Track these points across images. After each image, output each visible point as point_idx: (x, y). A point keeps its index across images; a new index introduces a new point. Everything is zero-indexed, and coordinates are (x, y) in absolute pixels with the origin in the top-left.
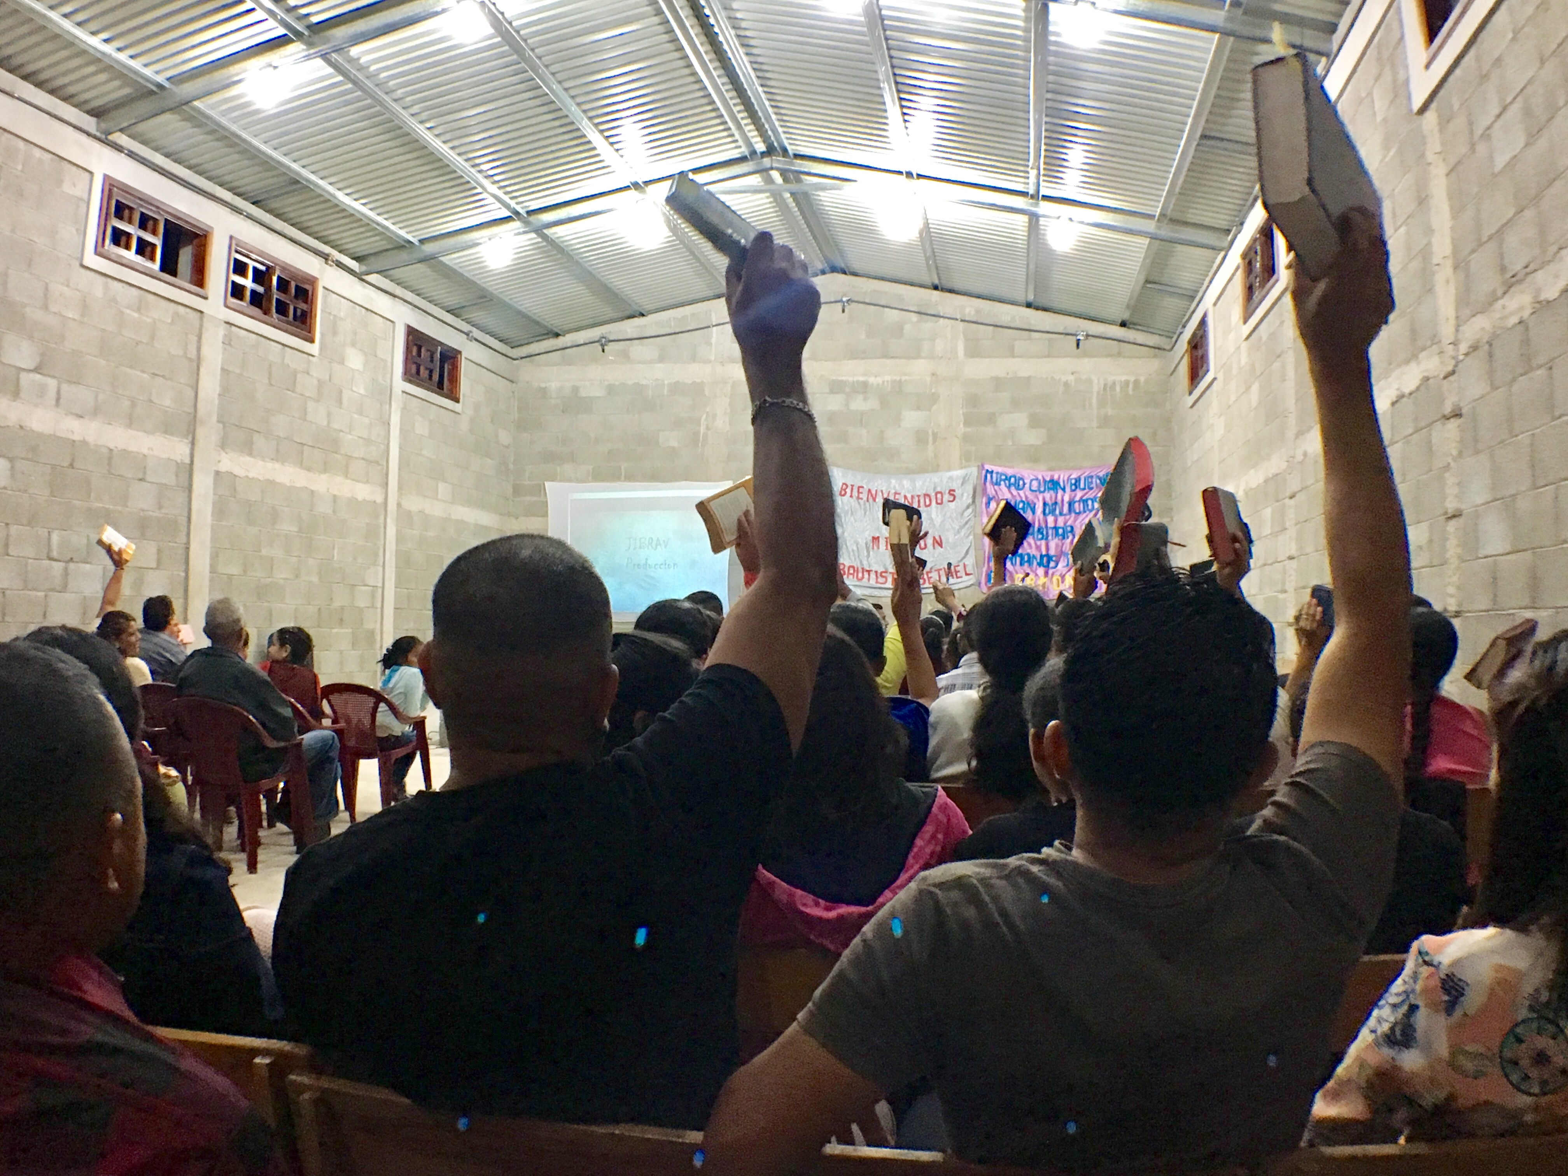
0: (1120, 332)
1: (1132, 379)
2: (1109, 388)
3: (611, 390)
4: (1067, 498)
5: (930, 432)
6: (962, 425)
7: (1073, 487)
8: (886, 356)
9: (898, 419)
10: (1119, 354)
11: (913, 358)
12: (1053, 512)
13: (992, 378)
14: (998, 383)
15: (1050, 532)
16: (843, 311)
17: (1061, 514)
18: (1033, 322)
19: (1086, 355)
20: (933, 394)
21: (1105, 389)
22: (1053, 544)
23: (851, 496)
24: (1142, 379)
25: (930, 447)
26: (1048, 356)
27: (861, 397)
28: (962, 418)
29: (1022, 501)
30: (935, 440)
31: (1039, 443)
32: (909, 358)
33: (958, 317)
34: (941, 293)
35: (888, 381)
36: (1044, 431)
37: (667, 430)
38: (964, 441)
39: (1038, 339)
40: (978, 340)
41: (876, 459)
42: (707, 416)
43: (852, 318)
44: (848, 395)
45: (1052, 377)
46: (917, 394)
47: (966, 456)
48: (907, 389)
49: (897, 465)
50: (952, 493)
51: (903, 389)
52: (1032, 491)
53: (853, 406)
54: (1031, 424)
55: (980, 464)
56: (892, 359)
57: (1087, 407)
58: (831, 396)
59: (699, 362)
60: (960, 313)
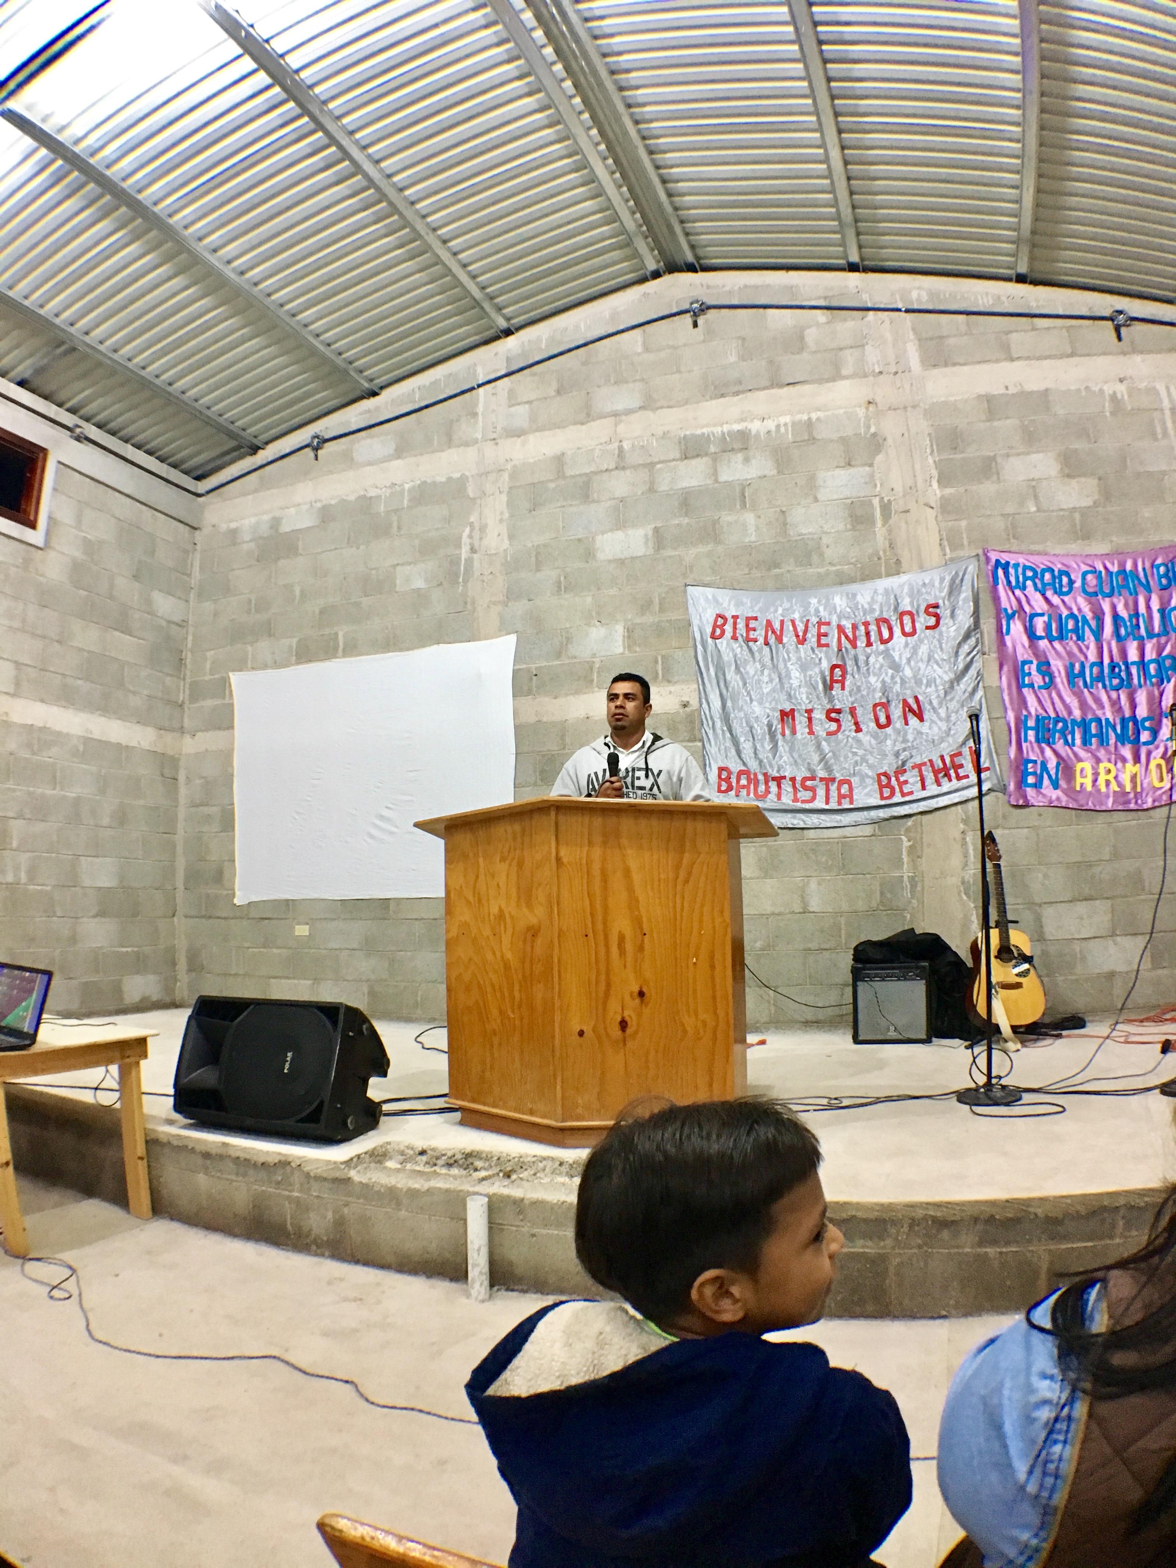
3: (326, 515)
4: (1155, 605)
5: (876, 502)
6: (935, 485)
7: (1164, 581)
8: (776, 383)
9: (811, 486)
11: (828, 380)
12: (1134, 633)
13: (980, 397)
14: (993, 405)
15: (1134, 670)
16: (695, 325)
17: (1151, 634)
18: (1034, 304)
19: (1134, 350)
20: (874, 435)
22: (1141, 697)
23: (734, 638)
25: (879, 528)
26: (1072, 355)
27: (740, 457)
28: (935, 473)
29: (1072, 615)
30: (886, 516)
31: (1087, 502)
32: (821, 381)
33: (900, 306)
34: (863, 275)
35: (786, 425)
36: (1092, 482)
37: (409, 564)
38: (943, 513)
39: (1048, 329)
40: (942, 338)
41: (777, 566)
42: (472, 529)
43: (710, 333)
44: (715, 458)
45: (1087, 388)
46: (843, 440)
47: (951, 540)
48: (822, 433)
49: (819, 570)
50: (932, 609)
51: (815, 435)
52: (1091, 596)
53: (724, 477)
54: (1067, 471)
55: (980, 552)
56: (791, 388)
57: (1160, 436)
58: (682, 465)
59: (458, 446)
60: (901, 299)
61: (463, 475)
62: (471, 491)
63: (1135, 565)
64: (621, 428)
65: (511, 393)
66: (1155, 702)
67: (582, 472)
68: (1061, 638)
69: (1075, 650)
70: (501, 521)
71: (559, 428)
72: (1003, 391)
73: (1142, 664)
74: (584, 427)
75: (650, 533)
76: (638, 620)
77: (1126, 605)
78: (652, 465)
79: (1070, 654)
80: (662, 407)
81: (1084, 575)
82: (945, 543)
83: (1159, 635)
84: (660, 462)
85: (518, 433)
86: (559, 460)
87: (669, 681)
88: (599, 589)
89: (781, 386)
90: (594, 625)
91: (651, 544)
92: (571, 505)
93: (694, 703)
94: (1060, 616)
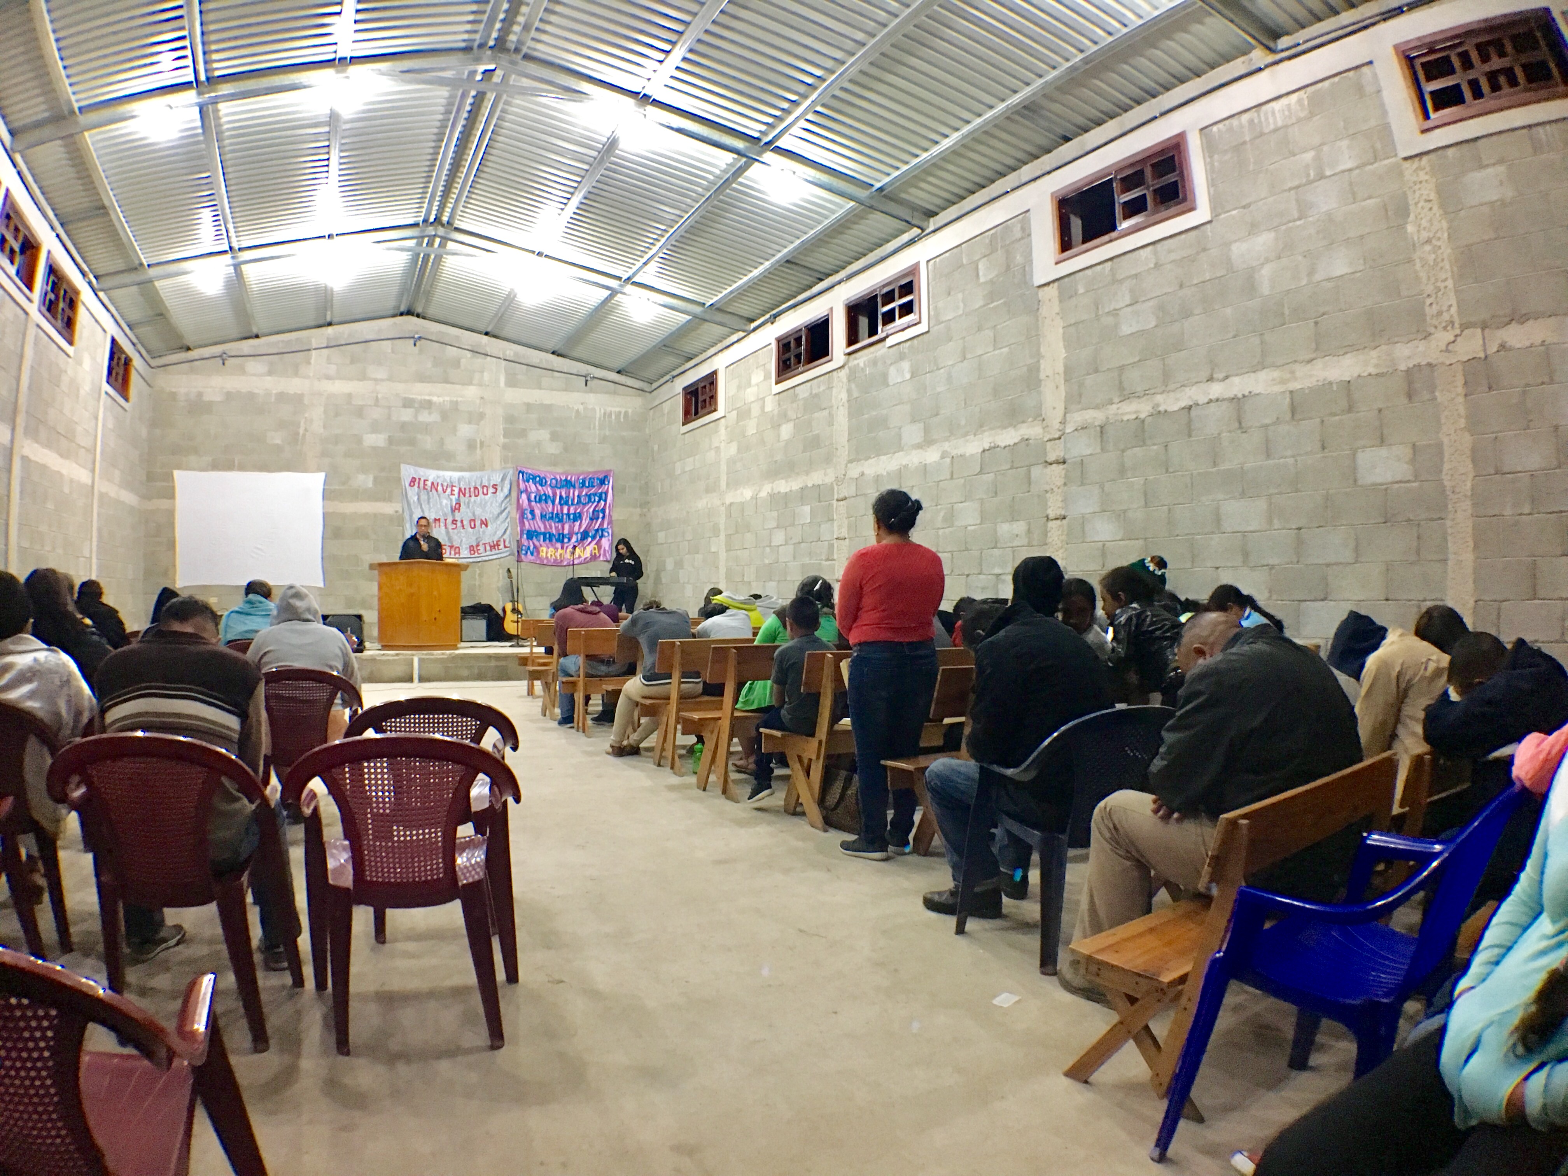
0: (614, 376)
1: (623, 410)
2: (607, 415)
3: (229, 396)
4: (576, 494)
5: (478, 440)
6: (502, 437)
7: (581, 485)
8: (447, 381)
9: (454, 430)
10: (615, 393)
11: (467, 385)
12: (567, 503)
13: (525, 403)
14: (529, 407)
15: (565, 517)
16: (415, 345)
17: (573, 505)
18: (554, 365)
19: (591, 391)
20: (482, 412)
21: (604, 416)
22: (567, 527)
23: (418, 487)
24: (630, 411)
25: (478, 451)
26: (566, 390)
27: (427, 411)
28: (502, 432)
29: (545, 494)
30: (482, 447)
31: (557, 452)
32: (463, 384)
33: (502, 357)
34: (489, 338)
35: (447, 400)
36: (561, 444)
37: (273, 430)
38: (503, 448)
39: (559, 377)
40: (515, 374)
41: (438, 460)
42: (306, 420)
43: (421, 351)
44: (417, 410)
45: (568, 405)
46: (469, 412)
47: (505, 460)
48: (461, 407)
49: (454, 464)
50: (495, 486)
51: (458, 407)
52: (552, 487)
53: (421, 418)
54: (552, 438)
55: (515, 466)
56: (451, 385)
57: (592, 429)
58: (403, 410)
59: (301, 377)
60: (502, 354)
61: (302, 392)
62: (306, 402)
63: (571, 478)
64: (378, 387)
65: (329, 357)
66: (571, 529)
67: (359, 404)
68: (540, 502)
69: (545, 507)
70: (320, 419)
71: (350, 380)
72: (534, 402)
73: (568, 515)
74: (361, 382)
75: (387, 437)
76: (380, 474)
77: (565, 493)
78: (389, 408)
79: (542, 508)
80: (397, 381)
81: (552, 479)
82: (503, 461)
83: (576, 505)
84: (394, 407)
85: (328, 378)
86: (350, 396)
87: (391, 501)
88: (363, 458)
89: (448, 383)
90: (360, 474)
91: (387, 442)
92: (353, 418)
93: (400, 511)
94: (541, 494)
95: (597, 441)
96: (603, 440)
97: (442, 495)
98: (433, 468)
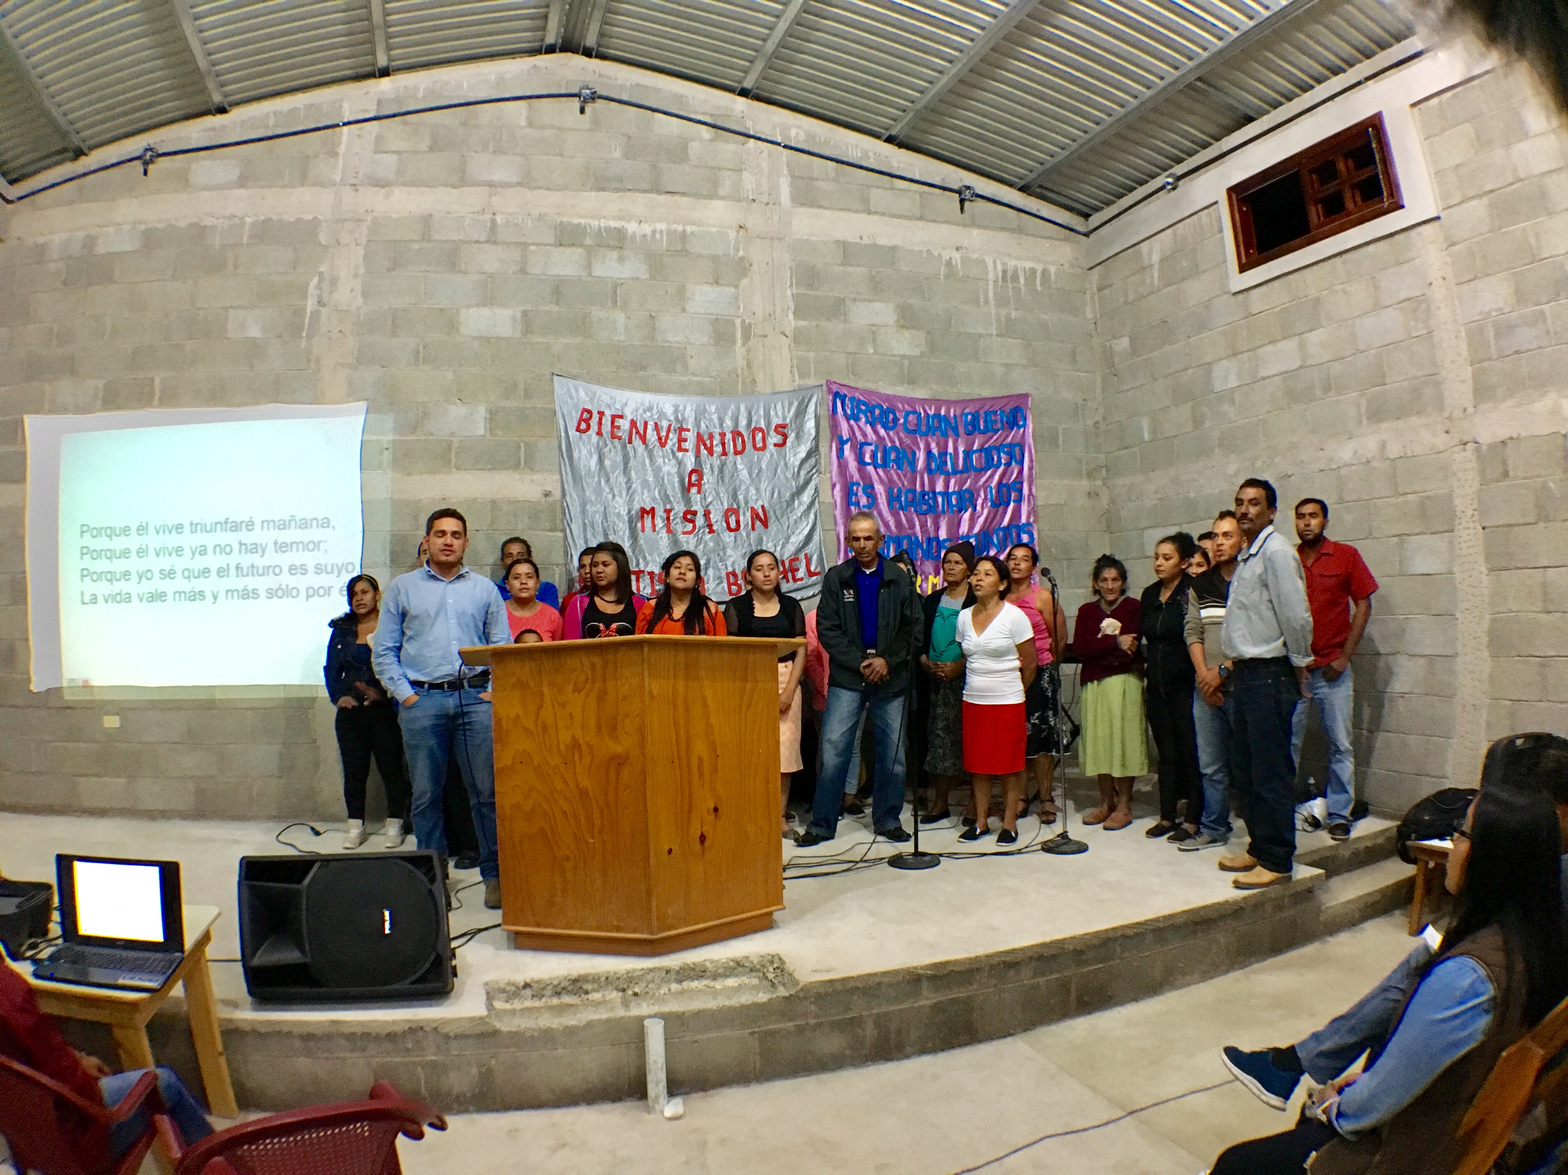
0: (1018, 198)
1: (1039, 268)
2: (1008, 277)
3: (151, 238)
4: (961, 447)
5: (738, 322)
6: (791, 316)
7: (970, 427)
8: (656, 189)
9: (681, 296)
10: (1019, 230)
11: (705, 197)
12: (942, 468)
13: (837, 242)
14: (847, 252)
15: (940, 500)
16: (582, 111)
17: (955, 472)
18: (895, 165)
19: (973, 223)
20: (742, 259)
21: (1004, 278)
22: (943, 521)
23: (600, 433)
24: (1052, 269)
25: (739, 347)
26: (921, 218)
27: (615, 254)
28: (791, 304)
29: (894, 448)
30: (746, 338)
31: (916, 352)
32: (698, 196)
33: (779, 140)
34: (750, 101)
35: (661, 232)
36: (921, 335)
37: (243, 308)
38: (795, 342)
39: (905, 190)
40: (813, 179)
41: (644, 368)
42: (321, 280)
43: (596, 123)
44: (590, 251)
45: (928, 251)
46: (714, 259)
47: (800, 368)
48: (695, 247)
49: (682, 378)
50: (781, 429)
51: (688, 247)
52: (909, 432)
53: (599, 271)
54: (902, 322)
55: (824, 383)
56: (669, 196)
57: (982, 304)
58: (556, 252)
59: (314, 185)
60: (781, 134)
61: (315, 218)
62: (323, 238)
63: (948, 411)
64: (495, 200)
65: (379, 139)
67: (451, 238)
68: (884, 466)
69: (895, 477)
70: (356, 276)
71: (428, 186)
72: (858, 240)
74: (455, 191)
75: (519, 315)
76: (503, 404)
77: (938, 444)
78: (524, 246)
79: (890, 480)
80: (540, 188)
81: (908, 414)
82: (795, 370)
83: (962, 472)
84: (534, 244)
86: (427, 220)
87: (532, 470)
88: (461, 365)
89: (659, 192)
90: (454, 403)
91: (519, 327)
92: (436, 272)
93: (557, 494)
94: (885, 447)
95: (994, 332)
96: (1008, 329)
97: (658, 451)
98: (632, 388)
